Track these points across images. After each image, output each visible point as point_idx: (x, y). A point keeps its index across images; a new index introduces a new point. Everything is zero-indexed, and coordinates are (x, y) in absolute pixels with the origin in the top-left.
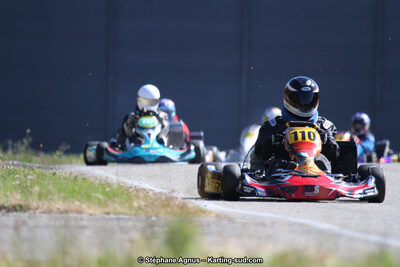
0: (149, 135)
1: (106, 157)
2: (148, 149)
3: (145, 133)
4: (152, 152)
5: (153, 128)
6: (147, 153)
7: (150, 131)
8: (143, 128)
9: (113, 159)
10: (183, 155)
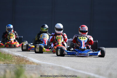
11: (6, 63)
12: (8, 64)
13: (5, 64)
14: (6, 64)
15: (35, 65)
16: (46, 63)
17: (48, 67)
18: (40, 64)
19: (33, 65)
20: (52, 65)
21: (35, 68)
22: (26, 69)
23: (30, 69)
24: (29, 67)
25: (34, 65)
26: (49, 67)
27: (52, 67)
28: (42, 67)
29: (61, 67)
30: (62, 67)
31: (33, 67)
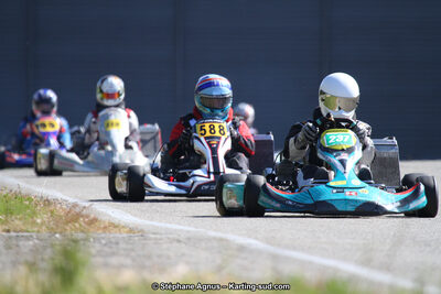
0: (343, 162)
1: (263, 200)
2: (341, 189)
3: (335, 160)
4: (348, 195)
5: (350, 150)
6: (341, 196)
7: (344, 156)
8: (330, 150)
9: (278, 205)
10: (405, 202)
11: (15, 231)
12: (21, 231)
13: (8, 231)
14: (13, 234)
15: (125, 235)
16: (162, 225)
17: (172, 241)
18: (142, 231)
19: (114, 235)
20: (188, 232)
21: (122, 245)
22: (93, 251)
23: (106, 249)
24: (103, 242)
25: (118, 235)
26: (179, 241)
27: (189, 239)
28: (150, 239)
29: (221, 240)
30: (227, 240)
31: (117, 243)
